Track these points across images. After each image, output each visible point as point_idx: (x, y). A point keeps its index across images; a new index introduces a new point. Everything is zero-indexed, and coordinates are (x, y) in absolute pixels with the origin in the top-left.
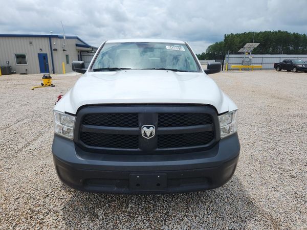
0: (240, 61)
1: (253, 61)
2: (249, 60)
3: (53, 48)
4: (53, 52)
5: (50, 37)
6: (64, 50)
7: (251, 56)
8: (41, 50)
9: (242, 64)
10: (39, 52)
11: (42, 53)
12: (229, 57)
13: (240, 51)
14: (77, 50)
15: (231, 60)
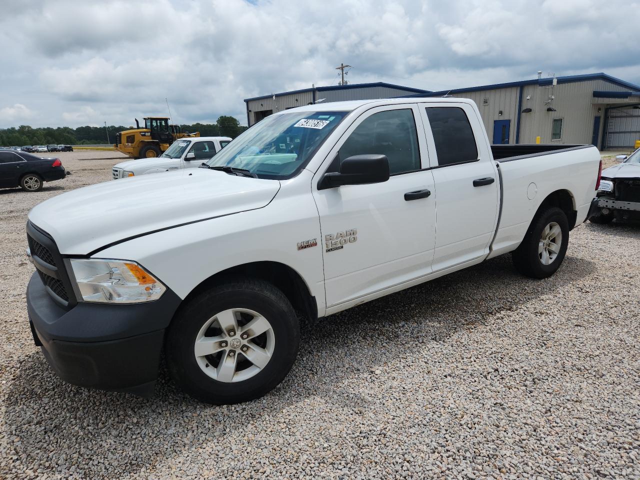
3: (524, 107)
4: (523, 115)
5: (521, 86)
6: (549, 110)
8: (501, 113)
10: (497, 117)
11: (501, 118)
14: (594, 105)
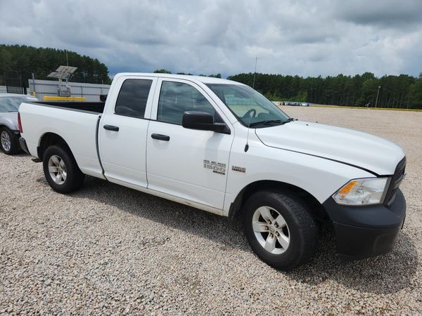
0: (54, 90)
1: (73, 90)
2: (66, 89)
7: (68, 84)
9: (59, 94)
12: (34, 84)
13: (50, 75)
15: (40, 89)
